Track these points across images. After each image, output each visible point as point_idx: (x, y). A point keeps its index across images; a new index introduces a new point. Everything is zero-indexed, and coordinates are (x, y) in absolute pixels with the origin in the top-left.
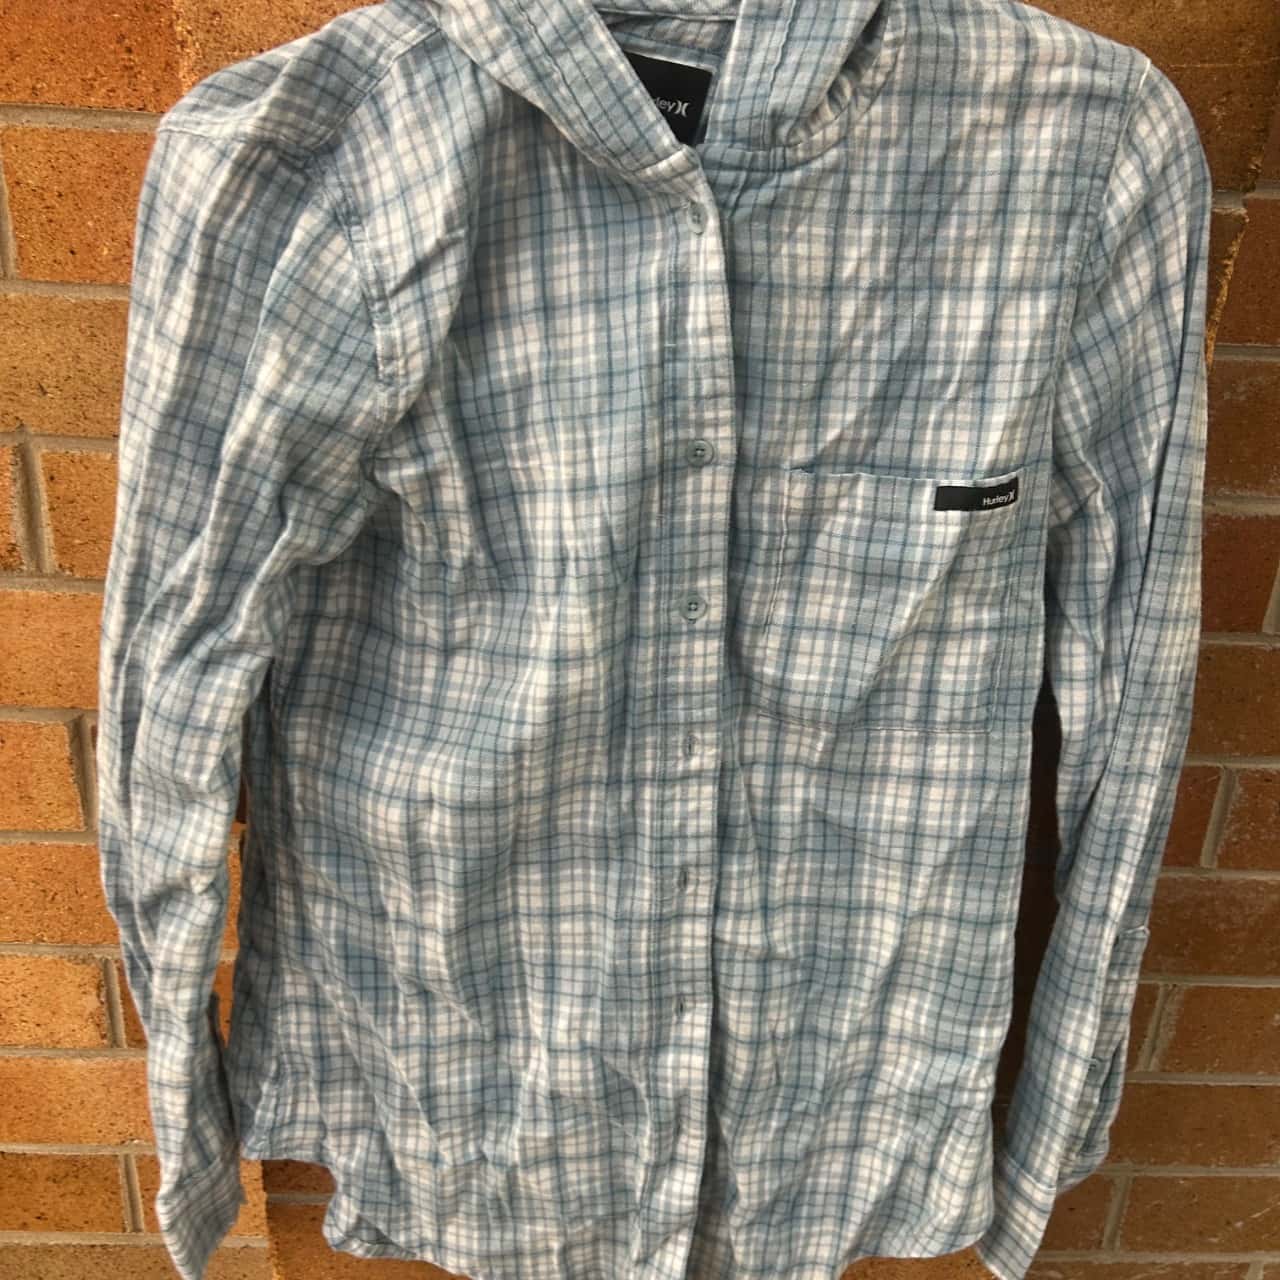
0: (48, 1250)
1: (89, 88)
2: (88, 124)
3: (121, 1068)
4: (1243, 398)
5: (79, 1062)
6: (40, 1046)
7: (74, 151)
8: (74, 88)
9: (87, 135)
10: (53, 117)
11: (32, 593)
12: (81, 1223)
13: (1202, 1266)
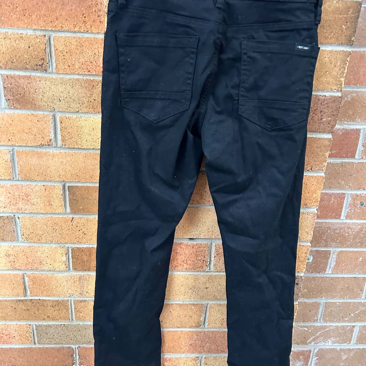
0: (50, 326)
1: (75, 26)
2: (74, 35)
3: (71, 276)
4: (350, 99)
5: (60, 274)
6: (50, 271)
7: (71, 42)
8: (72, 27)
9: (74, 38)
10: (66, 33)
11: (55, 151)
12: (59, 318)
13: (343, 326)
